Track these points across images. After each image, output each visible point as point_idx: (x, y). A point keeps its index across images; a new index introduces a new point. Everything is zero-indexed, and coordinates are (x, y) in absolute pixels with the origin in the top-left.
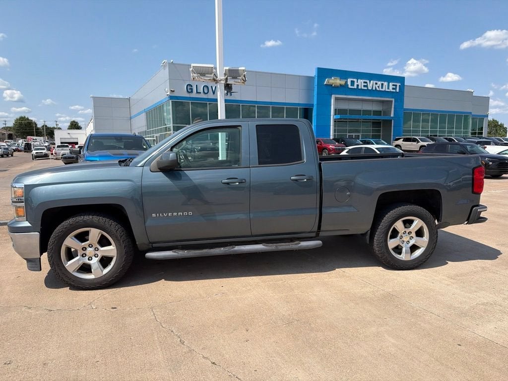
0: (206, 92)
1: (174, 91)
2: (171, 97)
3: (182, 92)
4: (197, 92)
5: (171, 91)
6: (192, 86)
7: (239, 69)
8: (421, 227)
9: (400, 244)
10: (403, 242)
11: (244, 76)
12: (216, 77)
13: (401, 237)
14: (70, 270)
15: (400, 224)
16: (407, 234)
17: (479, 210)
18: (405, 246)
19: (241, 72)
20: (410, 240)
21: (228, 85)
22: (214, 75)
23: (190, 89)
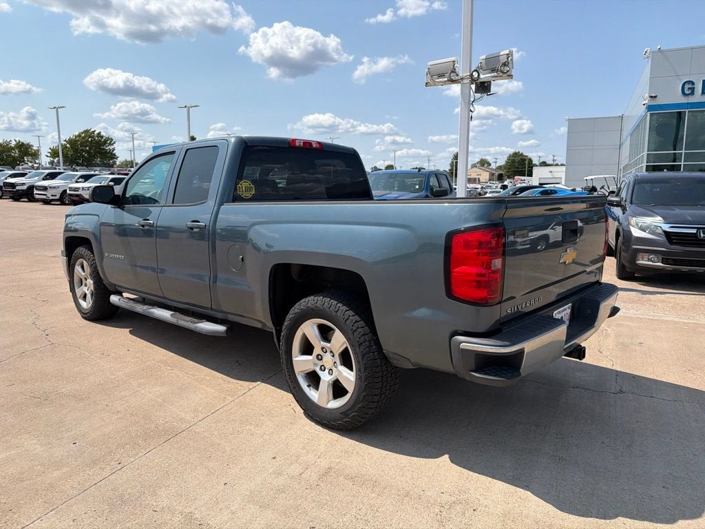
2: (650, 108)
3: (673, 96)
4: (702, 93)
6: (693, 83)
7: (502, 53)
8: (347, 348)
9: (318, 370)
10: (323, 368)
11: (505, 64)
12: (457, 75)
13: (319, 358)
14: (78, 296)
15: (309, 329)
16: (328, 353)
17: (463, 346)
18: (326, 378)
19: (503, 59)
20: (334, 369)
21: (483, 83)
22: (452, 72)
23: (689, 88)
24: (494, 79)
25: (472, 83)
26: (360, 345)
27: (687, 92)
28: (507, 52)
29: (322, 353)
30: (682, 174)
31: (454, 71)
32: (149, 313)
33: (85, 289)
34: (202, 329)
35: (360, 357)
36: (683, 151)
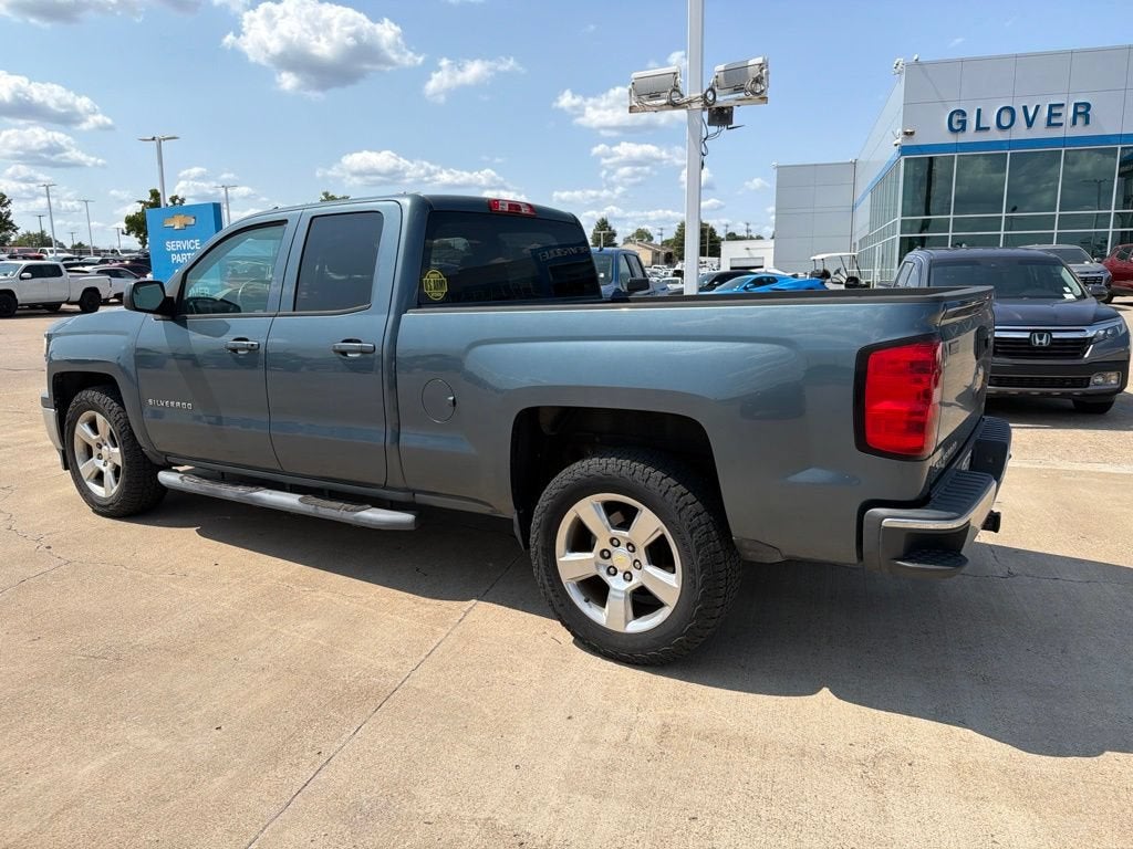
0: (1005, 122)
1: (912, 133)
2: (904, 150)
3: (936, 132)
4: (979, 128)
5: (906, 133)
6: (964, 114)
7: (750, 63)
8: (663, 537)
9: (603, 573)
10: (612, 571)
11: (758, 80)
12: (682, 96)
13: (605, 554)
14: (85, 477)
15: (588, 510)
16: (623, 549)
17: (886, 522)
18: (619, 586)
19: (753, 72)
20: (635, 572)
21: (721, 109)
22: (674, 90)
23: (959, 121)
24: (739, 103)
25: (704, 109)
26: (692, 532)
27: (956, 127)
28: (760, 60)
29: (610, 548)
30: (1001, 250)
31: (676, 89)
32: (252, 498)
33: (100, 464)
34: (370, 520)
35: (693, 551)
36: (951, 216)
